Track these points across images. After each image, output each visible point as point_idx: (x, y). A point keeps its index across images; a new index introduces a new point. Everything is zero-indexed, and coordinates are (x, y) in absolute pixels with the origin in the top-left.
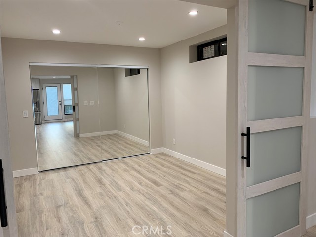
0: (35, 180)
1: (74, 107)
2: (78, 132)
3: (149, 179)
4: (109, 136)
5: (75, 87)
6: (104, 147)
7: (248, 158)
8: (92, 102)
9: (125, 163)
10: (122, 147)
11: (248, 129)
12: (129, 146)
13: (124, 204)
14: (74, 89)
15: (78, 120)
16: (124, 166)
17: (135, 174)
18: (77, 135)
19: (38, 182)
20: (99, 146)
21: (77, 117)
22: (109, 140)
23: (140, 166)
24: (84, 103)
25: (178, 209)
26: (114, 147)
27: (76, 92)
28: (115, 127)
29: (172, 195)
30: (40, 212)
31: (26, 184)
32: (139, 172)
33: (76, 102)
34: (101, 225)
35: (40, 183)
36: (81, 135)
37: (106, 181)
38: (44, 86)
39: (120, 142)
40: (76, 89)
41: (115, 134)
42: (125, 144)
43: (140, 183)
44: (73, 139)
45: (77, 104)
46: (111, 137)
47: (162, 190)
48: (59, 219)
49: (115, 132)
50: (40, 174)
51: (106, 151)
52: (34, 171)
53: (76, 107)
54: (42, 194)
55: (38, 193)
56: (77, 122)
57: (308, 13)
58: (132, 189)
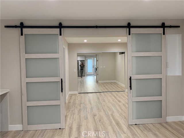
0: (76, 95)
1: (96, 68)
2: (98, 80)
3: (118, 100)
4: (111, 83)
5: (97, 60)
6: (107, 87)
7: (131, 87)
8: (104, 67)
9: (112, 94)
11: (131, 77)
13: (103, 105)
14: (97, 61)
15: (98, 74)
16: (110, 95)
17: (113, 98)
18: (97, 82)
19: (77, 96)
20: (104, 86)
21: (98, 73)
23: (117, 95)
24: (100, 67)
25: (122, 110)
26: (111, 88)
27: (97, 62)
28: (115, 79)
29: (123, 106)
30: (75, 104)
31: (73, 97)
32: (115, 97)
33: (98, 66)
34: (92, 109)
35: (78, 97)
36: (99, 82)
37: (100, 99)
40: (98, 61)
41: (114, 82)
42: (116, 87)
43: (113, 101)
44: (96, 83)
45: (98, 68)
46: (112, 84)
47: (120, 104)
48: (80, 106)
49: (115, 81)
50: (79, 94)
51: (106, 89)
52: (76, 92)
53: (97, 69)
54: (77, 99)
55: (76, 99)
56: (98, 76)
57: (163, 36)
58: (109, 102)
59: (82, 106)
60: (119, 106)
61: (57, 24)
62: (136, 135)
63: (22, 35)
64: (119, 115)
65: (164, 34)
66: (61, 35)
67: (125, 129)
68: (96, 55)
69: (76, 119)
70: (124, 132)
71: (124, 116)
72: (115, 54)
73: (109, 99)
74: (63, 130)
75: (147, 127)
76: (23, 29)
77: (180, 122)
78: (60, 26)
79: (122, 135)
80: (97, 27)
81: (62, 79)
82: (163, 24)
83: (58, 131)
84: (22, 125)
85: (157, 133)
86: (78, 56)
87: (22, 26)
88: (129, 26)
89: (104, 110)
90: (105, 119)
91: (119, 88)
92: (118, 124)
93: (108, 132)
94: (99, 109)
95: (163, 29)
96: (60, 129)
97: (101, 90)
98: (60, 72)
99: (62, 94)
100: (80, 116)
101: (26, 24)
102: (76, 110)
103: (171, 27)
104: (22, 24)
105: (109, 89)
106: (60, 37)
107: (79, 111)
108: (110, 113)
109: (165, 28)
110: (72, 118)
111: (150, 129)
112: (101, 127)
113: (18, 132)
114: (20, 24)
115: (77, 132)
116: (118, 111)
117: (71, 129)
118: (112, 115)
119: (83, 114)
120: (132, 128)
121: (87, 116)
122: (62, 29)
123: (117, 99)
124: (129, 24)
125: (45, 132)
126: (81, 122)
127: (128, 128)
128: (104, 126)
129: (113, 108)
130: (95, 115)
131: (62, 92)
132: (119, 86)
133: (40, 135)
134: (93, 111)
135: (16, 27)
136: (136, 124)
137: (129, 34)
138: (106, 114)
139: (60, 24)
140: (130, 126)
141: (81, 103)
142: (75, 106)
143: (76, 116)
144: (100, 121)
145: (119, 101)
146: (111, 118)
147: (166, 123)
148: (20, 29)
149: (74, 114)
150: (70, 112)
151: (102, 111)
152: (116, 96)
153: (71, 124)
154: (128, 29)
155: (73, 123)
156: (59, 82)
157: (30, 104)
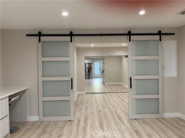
4: (117, 85)
5: (104, 62)
6: (112, 88)
7: (131, 86)
8: (111, 69)
9: (117, 94)
10: (120, 89)
12: (123, 89)
13: (108, 104)
15: (104, 77)
16: (115, 95)
17: (118, 98)
18: (104, 83)
19: (84, 96)
20: (110, 88)
22: (116, 86)
23: (122, 96)
25: (124, 107)
26: (117, 89)
27: (104, 64)
28: (121, 82)
30: (83, 102)
31: (81, 96)
34: (98, 107)
35: (85, 96)
37: (106, 98)
38: (94, 61)
39: (121, 87)
40: (104, 63)
41: (120, 84)
42: (122, 88)
43: (118, 100)
44: (102, 85)
45: (104, 70)
46: (118, 85)
47: (124, 103)
48: (87, 104)
50: (86, 94)
51: (112, 90)
52: (84, 92)
55: (84, 98)
56: (104, 78)
57: (159, 42)
58: (113, 101)
59: (89, 104)
60: (123, 104)
61: (68, 33)
62: (134, 127)
63: (40, 41)
64: (121, 112)
65: (160, 40)
66: (71, 41)
67: (126, 122)
68: (103, 58)
69: (84, 114)
70: (124, 124)
71: (126, 113)
72: (120, 57)
73: (114, 98)
74: (72, 122)
75: (145, 121)
76: (41, 37)
77: (176, 118)
78: (71, 35)
79: (122, 126)
80: (102, 35)
81: (72, 79)
82: (160, 32)
83: (68, 123)
84: (38, 117)
85: (153, 125)
86: (85, 58)
87: (40, 35)
88: (130, 34)
89: (108, 107)
90: (109, 114)
91: (124, 90)
92: (120, 118)
93: (111, 124)
94: (103, 106)
95: (159, 36)
96: (70, 120)
97: (107, 91)
98: (71, 73)
99: (72, 91)
100: (87, 112)
101: (43, 33)
102: (84, 107)
103: (166, 34)
104: (40, 33)
105: (114, 90)
106: (71, 43)
107: (86, 108)
108: (113, 110)
109: (162, 36)
110: (80, 113)
111: (147, 123)
112: (105, 120)
113: (34, 123)
114: (39, 33)
115: (84, 123)
116: (121, 109)
117: (79, 121)
118: (115, 111)
119: (89, 110)
120: (132, 122)
121: (93, 112)
122: (72, 37)
123: (121, 99)
124: (130, 32)
125: (57, 123)
126: (88, 116)
127: (128, 121)
128: (107, 120)
129: (117, 106)
130: (100, 112)
131: (72, 89)
132: (124, 88)
133: (53, 124)
134: (98, 108)
135: (35, 35)
136: (136, 119)
137: (130, 41)
138: (110, 111)
139: (71, 33)
140: (130, 120)
141: (88, 102)
142: (82, 104)
143: (84, 112)
144: (104, 115)
145: (123, 101)
146: (114, 114)
147: (163, 118)
148: (38, 37)
149: (81, 110)
150: (78, 108)
151: (107, 108)
152: (120, 96)
153: (79, 118)
154: (129, 36)
155: (80, 116)
156: (69, 81)
157: (45, 99)
